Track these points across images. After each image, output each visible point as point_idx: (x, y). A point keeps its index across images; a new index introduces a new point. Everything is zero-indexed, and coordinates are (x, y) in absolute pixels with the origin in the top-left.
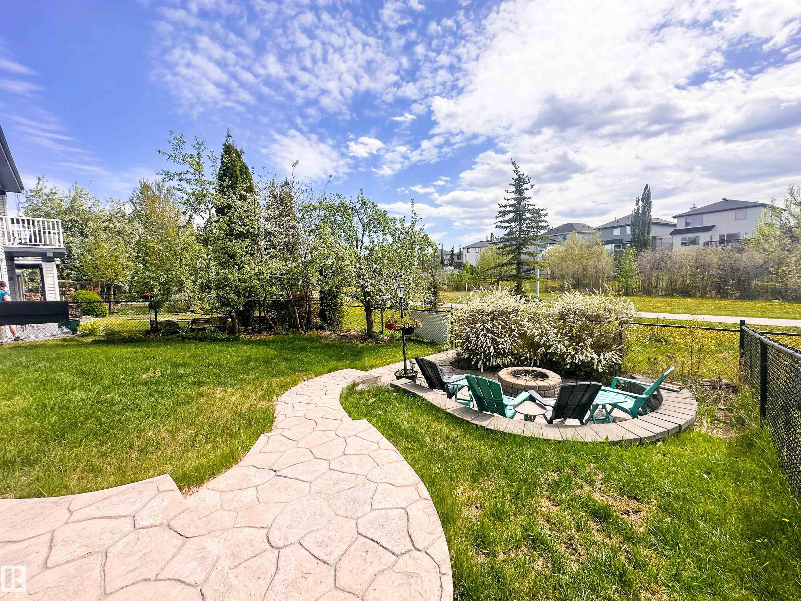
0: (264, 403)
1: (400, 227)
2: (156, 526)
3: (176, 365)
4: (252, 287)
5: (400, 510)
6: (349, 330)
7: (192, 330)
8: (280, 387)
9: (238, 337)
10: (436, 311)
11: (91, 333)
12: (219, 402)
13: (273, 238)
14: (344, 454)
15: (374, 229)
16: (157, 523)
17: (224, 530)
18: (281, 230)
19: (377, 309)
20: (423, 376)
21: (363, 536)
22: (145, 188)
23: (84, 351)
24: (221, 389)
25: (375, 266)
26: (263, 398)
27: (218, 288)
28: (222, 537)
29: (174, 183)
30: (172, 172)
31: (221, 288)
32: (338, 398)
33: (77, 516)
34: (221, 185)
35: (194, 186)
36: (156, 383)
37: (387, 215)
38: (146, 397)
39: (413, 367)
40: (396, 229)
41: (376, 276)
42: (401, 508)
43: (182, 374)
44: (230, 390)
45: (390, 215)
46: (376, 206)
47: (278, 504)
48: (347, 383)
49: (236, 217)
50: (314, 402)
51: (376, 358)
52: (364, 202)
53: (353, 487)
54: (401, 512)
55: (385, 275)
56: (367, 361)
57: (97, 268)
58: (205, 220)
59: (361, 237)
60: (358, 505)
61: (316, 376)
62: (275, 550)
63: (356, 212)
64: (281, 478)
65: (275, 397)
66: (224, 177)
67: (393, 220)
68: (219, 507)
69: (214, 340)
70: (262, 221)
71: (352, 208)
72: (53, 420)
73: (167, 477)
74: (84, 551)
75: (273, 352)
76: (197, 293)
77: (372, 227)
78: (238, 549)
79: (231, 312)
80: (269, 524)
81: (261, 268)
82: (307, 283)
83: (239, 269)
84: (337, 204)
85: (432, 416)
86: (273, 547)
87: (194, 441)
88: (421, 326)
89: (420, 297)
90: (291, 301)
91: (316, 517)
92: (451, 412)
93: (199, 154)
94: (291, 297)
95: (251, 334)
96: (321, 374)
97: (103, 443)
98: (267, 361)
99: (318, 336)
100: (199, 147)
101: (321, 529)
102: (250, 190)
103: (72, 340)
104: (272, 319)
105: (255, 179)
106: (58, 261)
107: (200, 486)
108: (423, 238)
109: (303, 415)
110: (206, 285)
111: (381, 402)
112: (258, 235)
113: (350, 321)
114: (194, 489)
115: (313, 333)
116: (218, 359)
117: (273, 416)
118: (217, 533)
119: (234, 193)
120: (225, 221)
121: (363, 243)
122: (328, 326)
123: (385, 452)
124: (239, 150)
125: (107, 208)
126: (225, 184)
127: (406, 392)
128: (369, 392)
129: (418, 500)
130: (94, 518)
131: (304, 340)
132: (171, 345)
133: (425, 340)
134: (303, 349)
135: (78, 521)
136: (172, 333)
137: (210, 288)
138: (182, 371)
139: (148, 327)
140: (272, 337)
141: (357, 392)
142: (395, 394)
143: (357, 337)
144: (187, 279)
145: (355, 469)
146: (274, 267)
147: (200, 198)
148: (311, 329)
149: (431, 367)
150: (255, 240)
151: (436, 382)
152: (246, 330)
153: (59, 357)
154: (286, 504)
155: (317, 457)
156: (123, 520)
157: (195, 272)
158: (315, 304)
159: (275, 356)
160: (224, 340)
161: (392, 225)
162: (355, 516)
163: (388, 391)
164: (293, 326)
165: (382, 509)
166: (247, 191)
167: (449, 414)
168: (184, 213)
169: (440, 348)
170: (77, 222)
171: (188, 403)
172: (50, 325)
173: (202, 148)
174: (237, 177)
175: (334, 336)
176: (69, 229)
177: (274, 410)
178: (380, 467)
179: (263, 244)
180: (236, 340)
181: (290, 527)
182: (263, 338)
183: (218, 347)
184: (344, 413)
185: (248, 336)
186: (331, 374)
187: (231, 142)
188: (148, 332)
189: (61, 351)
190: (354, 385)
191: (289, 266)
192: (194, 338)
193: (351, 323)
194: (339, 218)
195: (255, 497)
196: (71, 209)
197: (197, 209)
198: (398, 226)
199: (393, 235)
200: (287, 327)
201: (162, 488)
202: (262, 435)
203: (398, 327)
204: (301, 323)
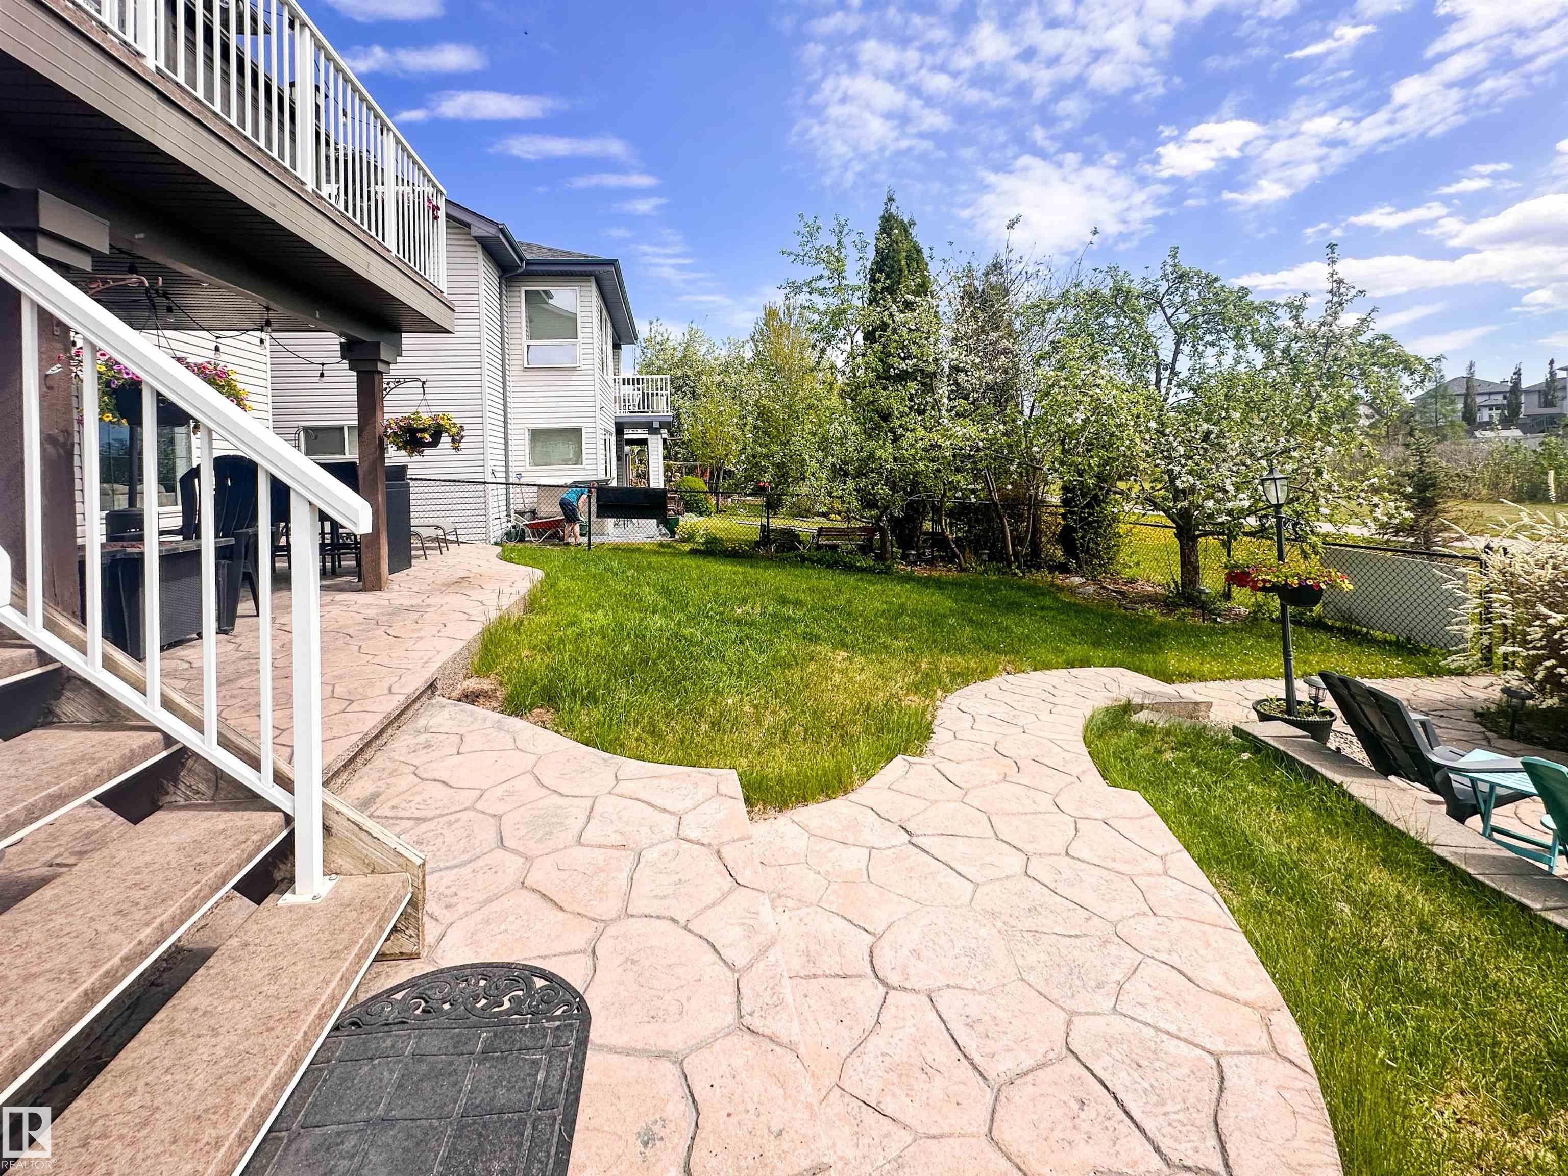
0: (915, 698)
1: (1291, 324)
2: (703, 844)
3: (783, 601)
4: (917, 474)
5: (1199, 1052)
6: (1133, 581)
7: (819, 547)
8: (954, 676)
9: (889, 567)
10: (1432, 555)
11: (690, 538)
12: (837, 678)
13: (962, 377)
14: (1067, 854)
15: (1208, 338)
16: (706, 842)
17: (802, 902)
18: (978, 360)
19: (1212, 534)
20: (1349, 730)
21: (1078, 1059)
22: (771, 314)
23: (678, 562)
24: (846, 655)
25: (1205, 426)
26: (915, 688)
27: (859, 474)
28: (797, 912)
29: (802, 298)
30: (800, 281)
31: (864, 475)
32: (1079, 726)
33: (623, 788)
34: (873, 289)
35: (831, 299)
36: (751, 624)
37: (1250, 298)
38: (734, 642)
39: (1316, 699)
40: (1278, 331)
41: (1206, 450)
42: (1203, 1049)
43: (789, 618)
44: (859, 660)
45: (1255, 298)
46: (1216, 280)
47: (902, 900)
48: (1108, 698)
49: (894, 345)
50: (1021, 721)
51: (1202, 656)
52: (1181, 276)
53: (1077, 936)
54: (1200, 1059)
55: (1234, 448)
56: (1173, 660)
57: (706, 444)
58: (845, 354)
59: (1169, 360)
60: (1078, 983)
61: (1035, 670)
62: (880, 986)
63: (1155, 302)
64: (918, 851)
65: (939, 693)
66: (878, 275)
67: (1268, 309)
68: (803, 860)
69: (850, 568)
70: (944, 346)
71: (1146, 296)
72: (626, 649)
73: (733, 775)
74: (616, 839)
75: (949, 603)
76: (824, 481)
77: (1200, 332)
78: (818, 947)
79: (879, 519)
80: (879, 930)
81: (935, 436)
82: (1032, 467)
83: (895, 440)
84: (1106, 292)
85: (1373, 847)
86: (877, 977)
87: (785, 733)
88: (1347, 586)
89: (1357, 509)
90: (996, 504)
91: (973, 962)
92: (1450, 859)
93: (839, 242)
94: (996, 497)
95: (915, 564)
96: (1048, 666)
97: (671, 698)
98: (936, 621)
99: (1052, 585)
100: (840, 231)
101: (982, 993)
102: (923, 289)
103: (668, 546)
104: (958, 539)
105: (933, 268)
106: (665, 434)
107: (781, 811)
108: (1370, 345)
109: (992, 743)
110: (841, 469)
111: (1198, 765)
112: (934, 373)
113: (1135, 558)
114: (771, 813)
115: (1043, 577)
116: (849, 602)
117: (928, 729)
118: (790, 903)
119: (894, 301)
120: (875, 353)
121: (1174, 373)
122: (1080, 566)
123: (1178, 887)
124: (906, 221)
125: (723, 353)
126: (879, 287)
127: (1281, 758)
128: (1168, 733)
129: (1262, 1053)
130: (637, 799)
131: (1019, 588)
132: (784, 567)
133: (1378, 634)
134: (1013, 607)
135: (621, 796)
136: (789, 550)
137: (846, 474)
138: (789, 611)
139: (757, 537)
140: (954, 574)
141: (1132, 726)
142: (1246, 756)
143: (1153, 599)
144: (810, 457)
145: (1089, 899)
146: (960, 434)
147: (837, 316)
148: (1038, 568)
149: (1380, 708)
150: (928, 380)
151: (1401, 756)
152: (904, 557)
153: (650, 566)
154: (918, 906)
155: (1001, 836)
156: (667, 816)
157: (824, 445)
158: (1051, 514)
159: (952, 613)
160: (862, 570)
161: (1263, 321)
162: (1072, 1005)
163: (1224, 744)
164: (998, 556)
165: (1147, 1024)
166: (916, 294)
167: (1443, 861)
168: (814, 347)
169: (1436, 664)
170: (688, 377)
171: (789, 666)
172: (648, 521)
173: (846, 230)
174: (901, 271)
175: (1091, 589)
176: (680, 388)
177: (934, 717)
178: (1159, 920)
179: (943, 390)
180: (886, 573)
181: (916, 954)
182: (935, 574)
183: (852, 580)
184: (1087, 763)
185: (909, 568)
186: (1074, 671)
187: (893, 210)
188: (757, 543)
189: (654, 559)
190: (1128, 708)
191: (991, 431)
192: (819, 561)
193: (1138, 564)
194: (1111, 321)
195: (864, 867)
196: (684, 361)
197: (833, 337)
198: (1285, 320)
199: (1267, 347)
200: (985, 557)
201: (723, 790)
202: (900, 756)
203: (1264, 581)
204: (1016, 554)
